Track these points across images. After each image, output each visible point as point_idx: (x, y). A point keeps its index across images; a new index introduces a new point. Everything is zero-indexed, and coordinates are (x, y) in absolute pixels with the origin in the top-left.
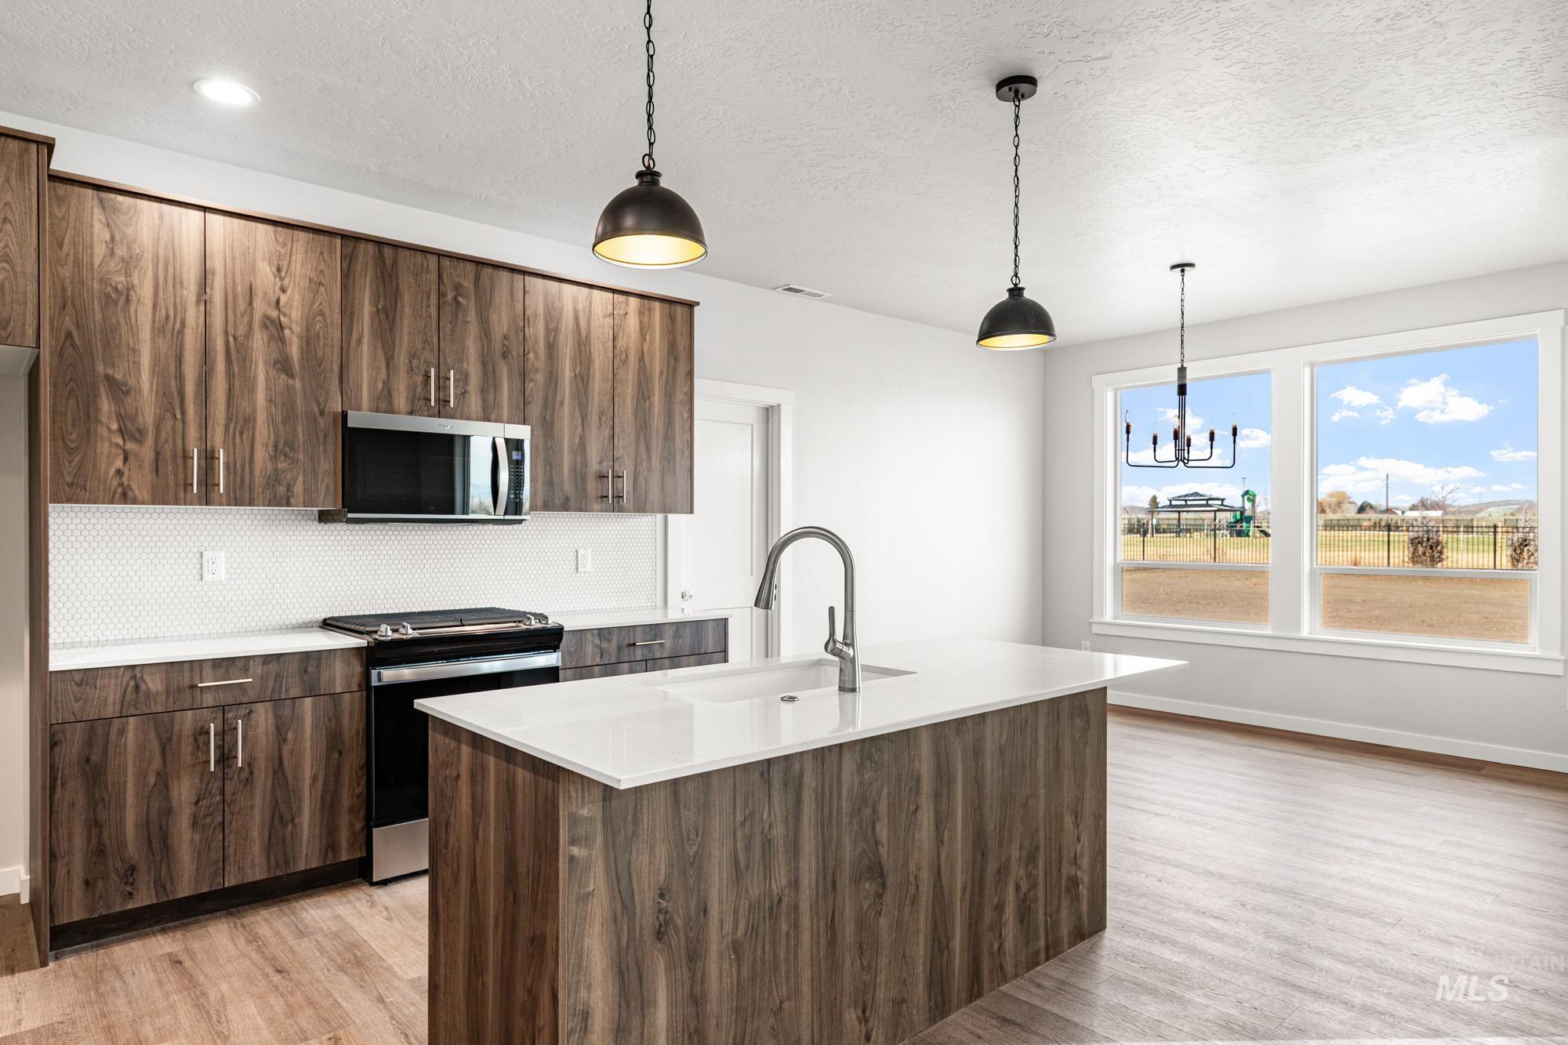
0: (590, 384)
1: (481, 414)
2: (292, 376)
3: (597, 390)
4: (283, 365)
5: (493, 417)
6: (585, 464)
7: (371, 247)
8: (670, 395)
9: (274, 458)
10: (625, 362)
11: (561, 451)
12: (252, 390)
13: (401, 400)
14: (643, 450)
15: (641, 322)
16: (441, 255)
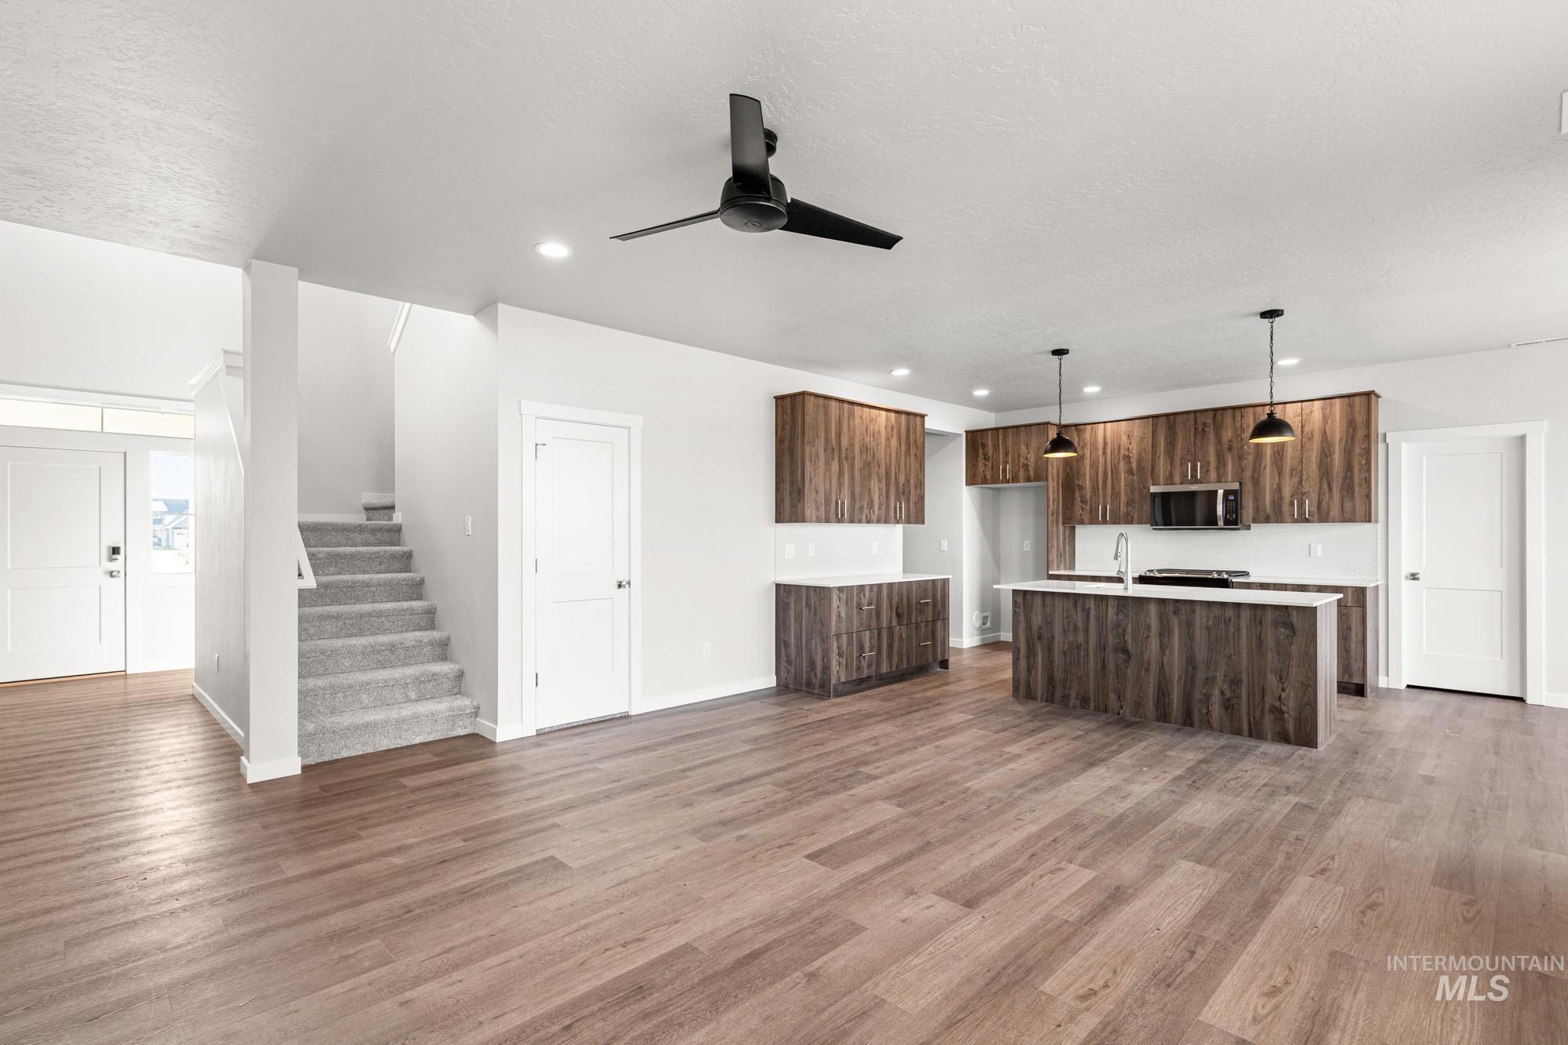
0: (1284, 455)
1: (1216, 478)
2: (1133, 475)
3: (1289, 458)
4: (1130, 472)
5: (1223, 480)
6: (1281, 498)
7: (1164, 418)
8: (1349, 452)
9: (1127, 507)
10: (1311, 439)
11: (1265, 493)
12: (1120, 482)
13: (1177, 478)
14: (1325, 486)
15: (1324, 414)
16: (1195, 412)
